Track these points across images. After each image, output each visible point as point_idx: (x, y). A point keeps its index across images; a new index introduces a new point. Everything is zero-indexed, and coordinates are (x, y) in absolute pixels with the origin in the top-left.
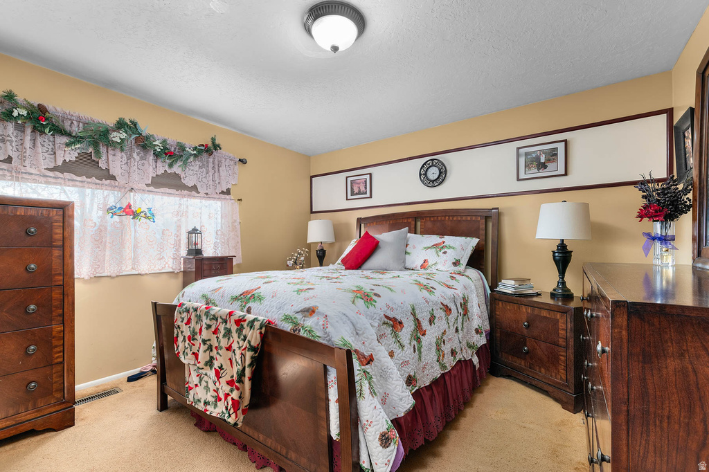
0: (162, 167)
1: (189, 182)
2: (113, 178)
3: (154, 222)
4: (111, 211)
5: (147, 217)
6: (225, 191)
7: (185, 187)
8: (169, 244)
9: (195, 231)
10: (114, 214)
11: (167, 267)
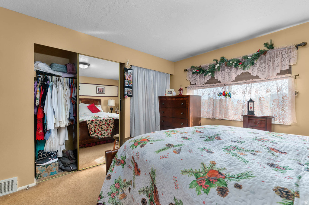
0: (240, 71)
1: (255, 74)
2: (220, 82)
3: (231, 98)
4: (220, 95)
5: (229, 96)
6: (279, 72)
7: (253, 77)
8: (241, 108)
9: (251, 101)
10: (220, 96)
11: (239, 119)
